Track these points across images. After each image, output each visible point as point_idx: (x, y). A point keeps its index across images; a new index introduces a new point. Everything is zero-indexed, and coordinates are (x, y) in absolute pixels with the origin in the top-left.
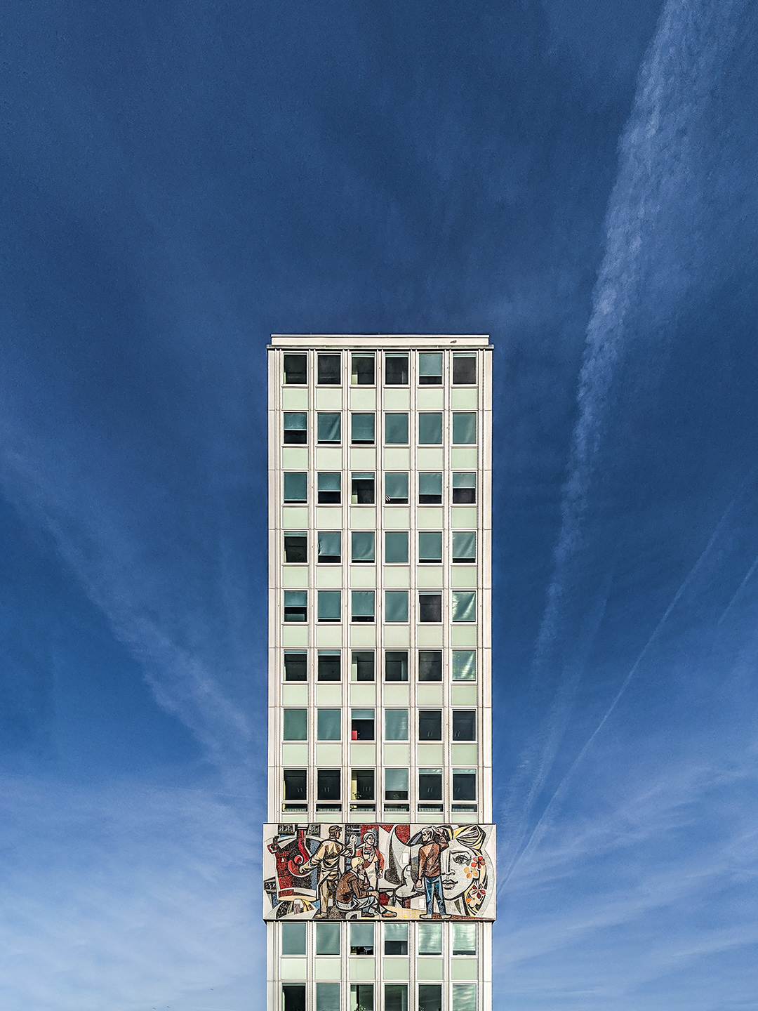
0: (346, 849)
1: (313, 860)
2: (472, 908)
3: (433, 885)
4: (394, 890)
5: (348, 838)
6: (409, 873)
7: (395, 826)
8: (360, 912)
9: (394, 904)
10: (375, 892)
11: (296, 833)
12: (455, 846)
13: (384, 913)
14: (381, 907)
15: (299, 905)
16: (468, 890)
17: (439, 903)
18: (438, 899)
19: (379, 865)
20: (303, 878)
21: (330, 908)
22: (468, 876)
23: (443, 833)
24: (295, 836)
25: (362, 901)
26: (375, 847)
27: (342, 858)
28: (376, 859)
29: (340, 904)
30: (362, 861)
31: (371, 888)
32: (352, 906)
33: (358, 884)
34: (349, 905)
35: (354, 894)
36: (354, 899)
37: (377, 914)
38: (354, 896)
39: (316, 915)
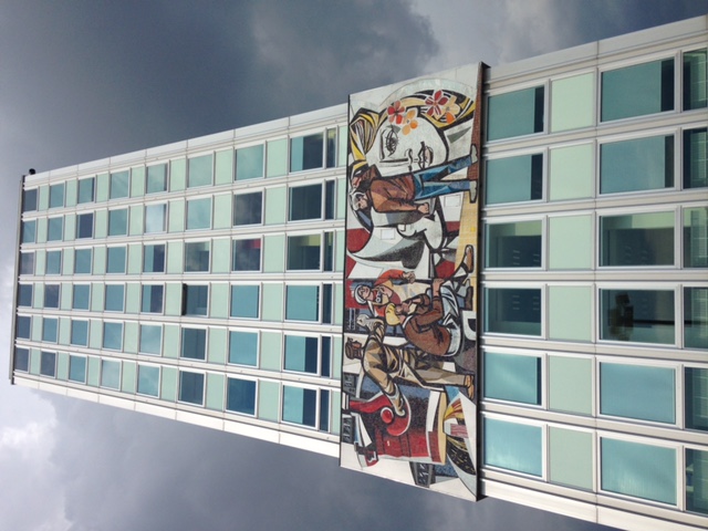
1: (387, 390)
2: (461, 110)
3: (426, 184)
4: (432, 251)
6: (408, 226)
7: (348, 253)
9: (453, 251)
10: (434, 284)
11: (353, 414)
12: (373, 157)
13: (466, 270)
14: (458, 275)
15: (452, 426)
16: (434, 121)
17: (453, 171)
18: (445, 173)
19: (396, 279)
21: (457, 367)
22: (414, 126)
23: (359, 176)
24: (357, 415)
25: (448, 309)
26: (372, 284)
28: (388, 283)
29: (451, 349)
30: (390, 307)
31: (428, 293)
32: (454, 327)
33: (423, 315)
34: (453, 332)
35: (436, 322)
36: (444, 324)
37: (468, 282)
38: (439, 322)
39: (469, 395)
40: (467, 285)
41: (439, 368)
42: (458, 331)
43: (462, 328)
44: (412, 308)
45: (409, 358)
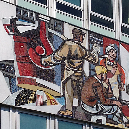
1: (56, 55)
5: (91, 45)
8: (105, 117)
10: (118, 102)
11: (37, 22)
13: (126, 123)
20: (46, 70)
21: (76, 107)
24: (36, 25)
25: (107, 108)
26: (117, 61)
28: (118, 73)
29: (85, 105)
30: (105, 71)
31: (114, 97)
32: (97, 110)
33: (102, 91)
34: (95, 109)
35: (99, 99)
36: (98, 104)
37: (121, 123)
38: (99, 101)
39: (61, 111)
40: (119, 122)
41: (74, 95)
42: (95, 112)
43: (97, 114)
44: (105, 85)
45: (78, 76)
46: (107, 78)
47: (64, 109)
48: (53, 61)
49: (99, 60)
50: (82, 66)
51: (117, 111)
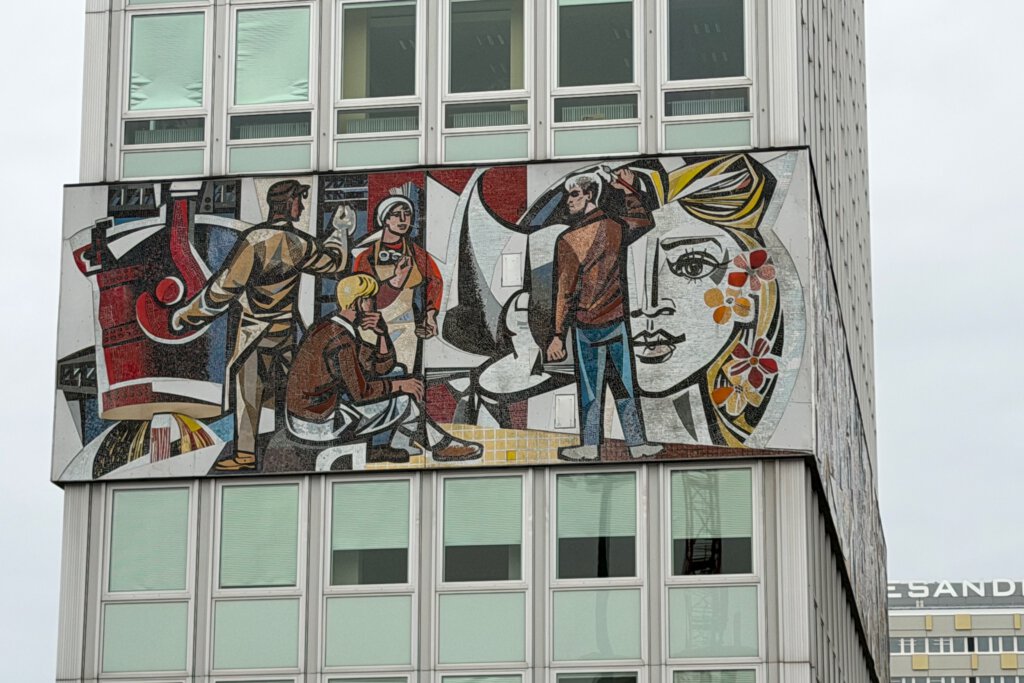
0: (321, 252)
1: (216, 289)
2: (731, 419)
3: (602, 351)
4: (475, 373)
5: (327, 216)
6: (524, 316)
7: (478, 173)
8: (363, 446)
9: (472, 417)
10: (413, 381)
11: (163, 210)
12: (673, 221)
13: (439, 446)
14: (429, 428)
15: (167, 431)
16: (720, 361)
17: (620, 409)
18: (620, 392)
19: (425, 296)
20: (183, 346)
21: (267, 437)
22: (719, 317)
23: (636, 186)
24: (162, 219)
25: (369, 412)
26: (414, 241)
27: (307, 282)
28: (416, 278)
29: (297, 422)
30: (371, 285)
31: (398, 369)
32: (336, 427)
33: (356, 359)
34: (329, 426)
35: (346, 390)
36: (342, 406)
37: (417, 451)
38: (345, 397)
39: (222, 461)
40: (411, 450)
41: (264, 398)
42: (330, 436)
43: (336, 443)
44: (369, 336)
45: (278, 334)
46: (374, 308)
47: (231, 451)
48: (205, 311)
49: (350, 256)
50: (292, 298)
51: (408, 412)
